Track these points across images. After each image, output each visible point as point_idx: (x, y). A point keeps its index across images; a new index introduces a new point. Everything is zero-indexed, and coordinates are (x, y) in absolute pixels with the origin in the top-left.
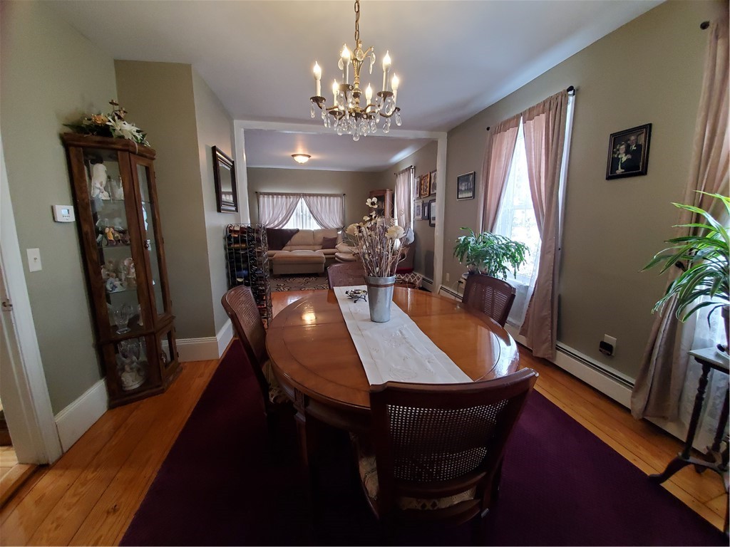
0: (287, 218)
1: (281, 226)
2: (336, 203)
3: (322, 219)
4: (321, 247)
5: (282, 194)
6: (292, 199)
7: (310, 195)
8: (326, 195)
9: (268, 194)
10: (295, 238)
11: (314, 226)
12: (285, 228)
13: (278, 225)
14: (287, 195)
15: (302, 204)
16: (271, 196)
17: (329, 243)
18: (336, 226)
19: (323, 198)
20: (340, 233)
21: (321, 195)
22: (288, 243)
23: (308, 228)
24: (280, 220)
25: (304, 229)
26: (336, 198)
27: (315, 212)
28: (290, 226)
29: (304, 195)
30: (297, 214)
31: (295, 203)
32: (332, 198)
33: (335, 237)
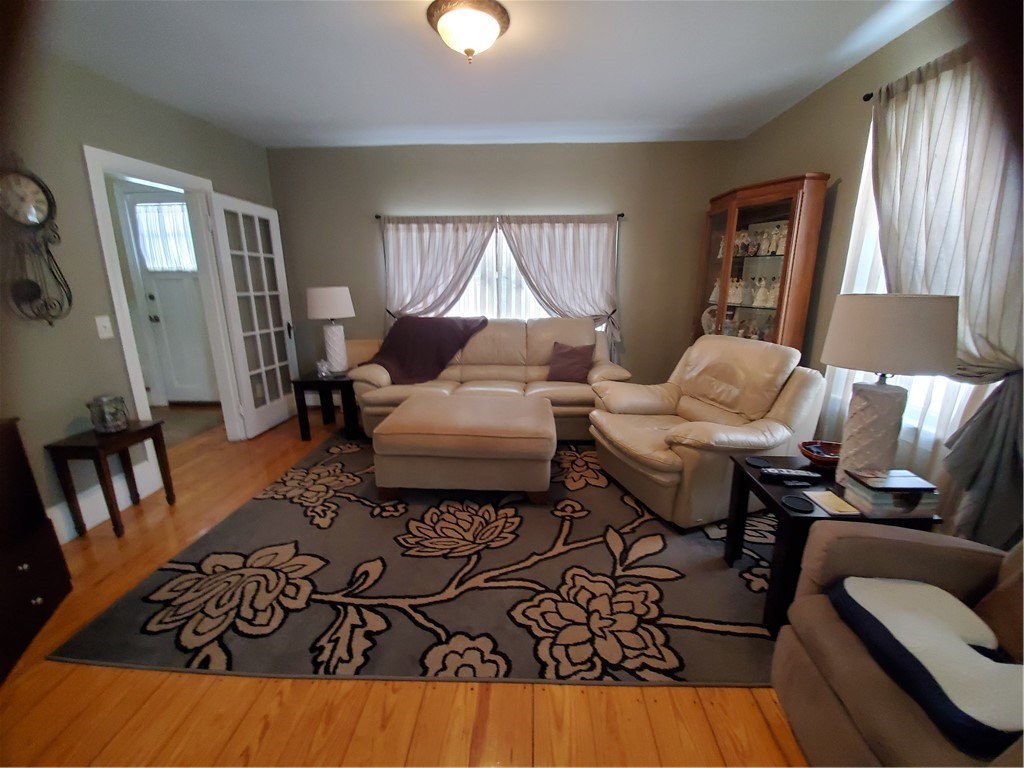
0: (457, 288)
1: (442, 308)
2: (595, 243)
3: (552, 289)
4: (545, 371)
5: (443, 220)
6: (470, 233)
7: (520, 220)
8: (566, 220)
9: (408, 221)
10: (476, 345)
11: (529, 309)
12: (452, 314)
13: (433, 307)
14: (457, 221)
15: (498, 249)
16: (414, 226)
17: (571, 364)
18: (590, 311)
19: (559, 227)
20: (601, 328)
21: (553, 220)
22: (458, 357)
23: (513, 316)
24: (441, 290)
25: (504, 316)
26: (594, 229)
27: (533, 271)
28: (465, 309)
29: (506, 220)
30: (483, 277)
31: (478, 244)
32: (583, 228)
33: (588, 343)
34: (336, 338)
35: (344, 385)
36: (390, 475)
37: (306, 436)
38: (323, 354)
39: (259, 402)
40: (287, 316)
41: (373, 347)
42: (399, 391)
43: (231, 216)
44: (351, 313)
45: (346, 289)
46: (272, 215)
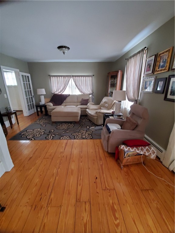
0: (64, 88)
1: (62, 92)
2: (89, 80)
3: (82, 89)
4: (80, 103)
5: (61, 76)
6: (66, 79)
7: (75, 76)
8: (84, 76)
9: (55, 76)
10: (68, 99)
11: (77, 92)
12: (63, 94)
13: (60, 92)
14: (64, 76)
15: (72, 81)
16: (56, 77)
17: (85, 102)
18: (89, 93)
19: (82, 77)
20: (91, 96)
21: (81, 76)
22: (65, 101)
23: (75, 94)
24: (61, 89)
25: (73, 94)
26: (89, 78)
27: (78, 85)
28: (66, 93)
29: (73, 76)
30: (69, 87)
31: (68, 80)
32: (87, 77)
33: (88, 98)
34: (42, 98)
35: (45, 106)
36: (54, 119)
37: (38, 115)
38: (40, 101)
39: (29, 110)
40: (33, 94)
41: (49, 100)
42: (55, 107)
43: (22, 76)
44: (45, 94)
45: (44, 89)
46: (29, 75)
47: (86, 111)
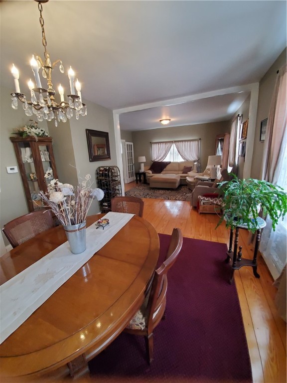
0: (165, 155)
1: (162, 160)
2: (194, 145)
3: (185, 155)
4: (182, 172)
5: (163, 142)
6: (168, 145)
7: (178, 141)
8: (188, 141)
9: (156, 143)
10: (168, 167)
11: (180, 160)
12: (164, 161)
13: (160, 159)
14: (166, 142)
15: (174, 147)
17: (187, 170)
18: (193, 160)
19: (186, 142)
20: (196, 163)
21: (185, 141)
22: (165, 169)
23: (177, 161)
24: (162, 156)
25: (175, 161)
26: (194, 142)
27: (181, 152)
28: (166, 160)
29: (175, 142)
30: (171, 153)
31: (169, 147)
32: (192, 142)
33: (191, 166)
34: (142, 165)
35: (144, 174)
36: (152, 185)
37: (137, 183)
38: (140, 168)
39: (129, 177)
40: (133, 162)
41: (149, 167)
42: (153, 174)
43: (127, 145)
44: (145, 161)
45: (145, 157)
46: (132, 144)
47: (186, 179)
